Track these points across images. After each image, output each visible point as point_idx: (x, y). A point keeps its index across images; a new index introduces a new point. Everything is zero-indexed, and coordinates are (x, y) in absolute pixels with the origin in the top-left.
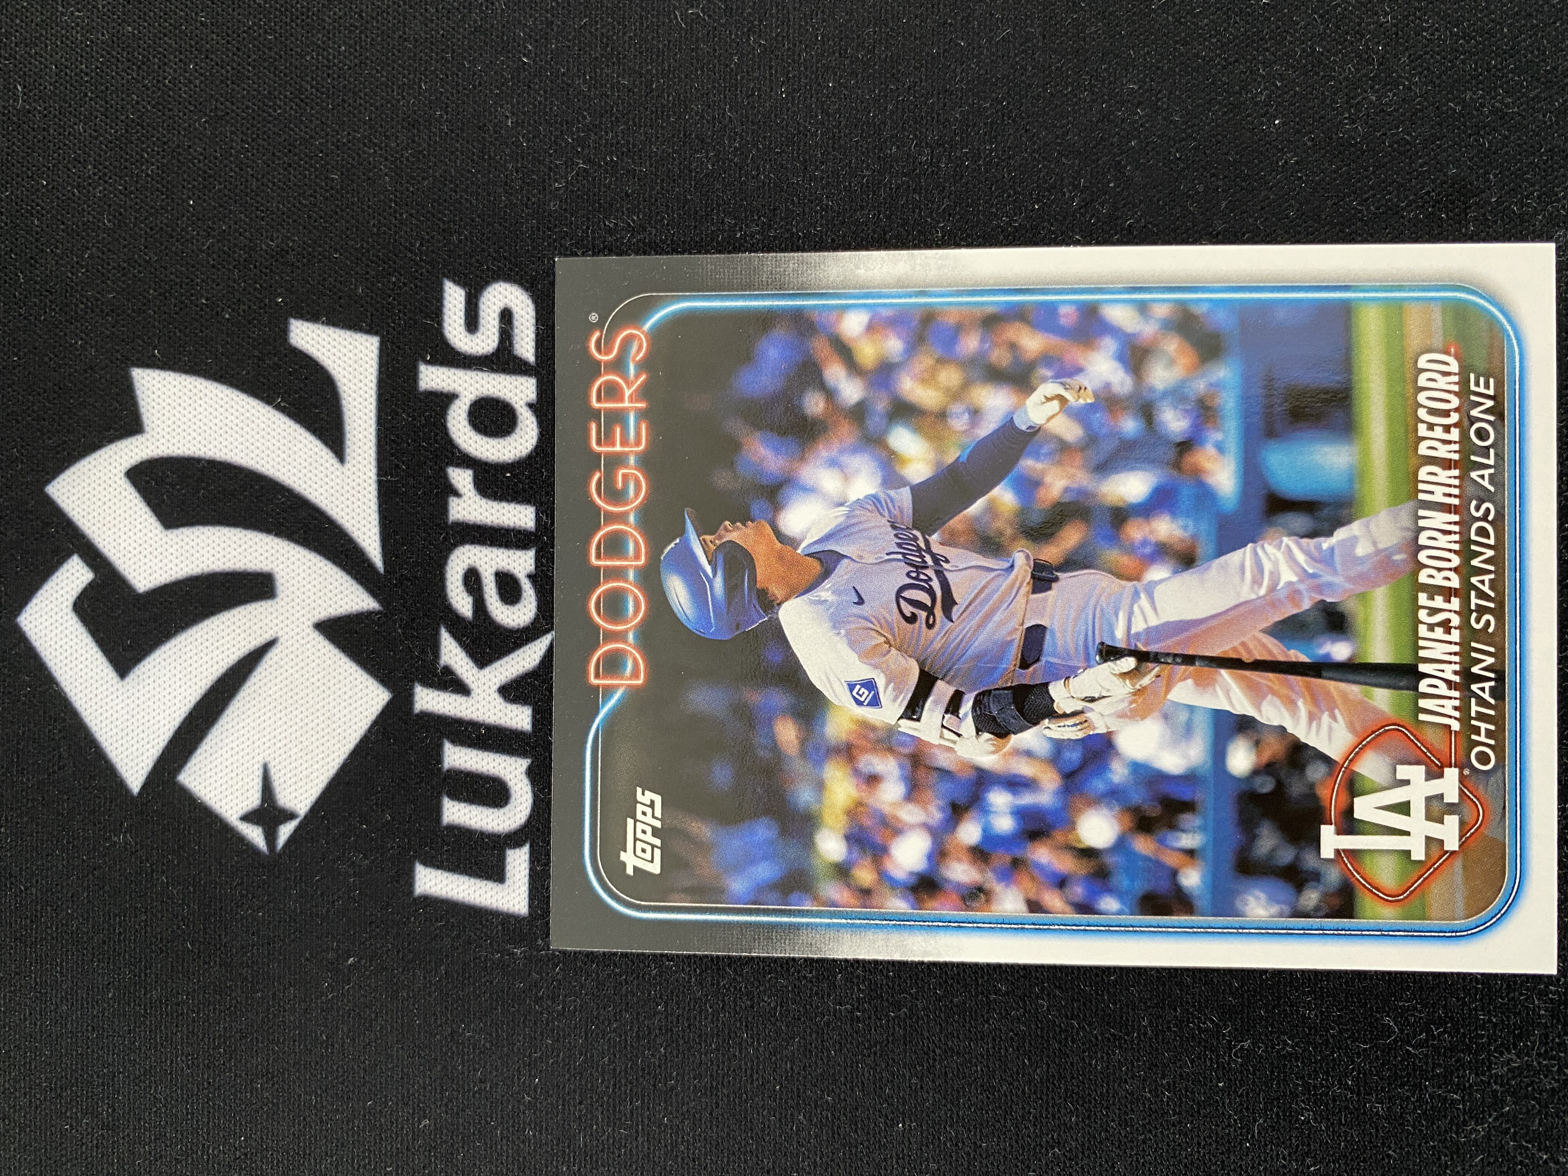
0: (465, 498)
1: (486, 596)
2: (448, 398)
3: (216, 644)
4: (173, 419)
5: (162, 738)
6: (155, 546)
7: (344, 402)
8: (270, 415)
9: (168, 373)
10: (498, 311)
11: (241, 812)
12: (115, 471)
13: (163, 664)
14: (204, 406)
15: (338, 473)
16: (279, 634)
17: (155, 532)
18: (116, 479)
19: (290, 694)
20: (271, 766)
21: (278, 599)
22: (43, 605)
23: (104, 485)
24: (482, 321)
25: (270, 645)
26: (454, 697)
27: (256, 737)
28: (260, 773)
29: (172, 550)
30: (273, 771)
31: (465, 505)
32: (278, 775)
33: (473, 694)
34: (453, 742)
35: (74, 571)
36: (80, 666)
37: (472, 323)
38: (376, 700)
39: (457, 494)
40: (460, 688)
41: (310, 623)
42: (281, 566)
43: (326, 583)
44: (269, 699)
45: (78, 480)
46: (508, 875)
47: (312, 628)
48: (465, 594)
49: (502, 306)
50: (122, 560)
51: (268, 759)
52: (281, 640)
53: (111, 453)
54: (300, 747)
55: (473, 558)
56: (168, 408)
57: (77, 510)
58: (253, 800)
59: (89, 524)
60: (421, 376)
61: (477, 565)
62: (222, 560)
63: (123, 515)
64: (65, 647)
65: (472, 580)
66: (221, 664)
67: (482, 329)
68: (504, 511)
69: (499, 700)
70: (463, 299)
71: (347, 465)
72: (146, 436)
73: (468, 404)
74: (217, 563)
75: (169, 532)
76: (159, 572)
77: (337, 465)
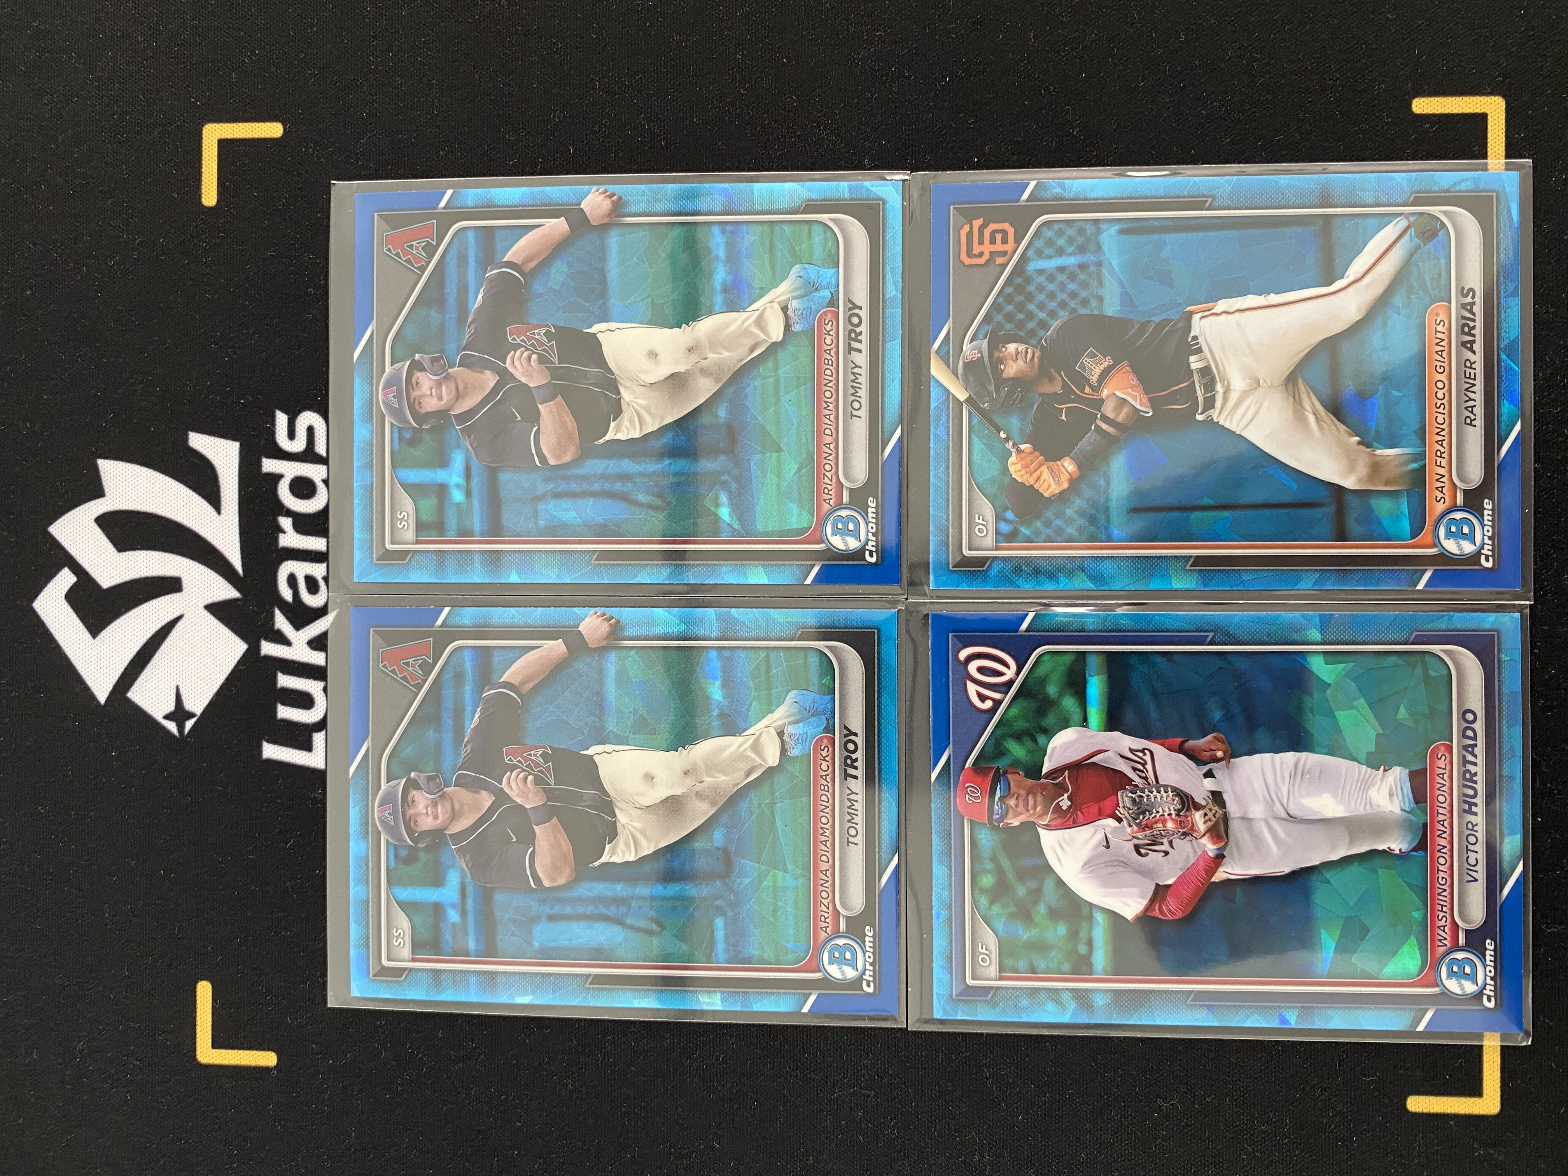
0: (288, 534)
1: (300, 590)
2: (277, 478)
3: (148, 618)
4: (122, 489)
5: (118, 672)
6: (112, 562)
7: (220, 480)
8: (178, 487)
9: (119, 462)
10: (306, 427)
11: (164, 714)
12: (88, 519)
13: (118, 630)
14: (140, 481)
15: (217, 520)
16: (184, 613)
17: (112, 554)
18: (89, 523)
19: (191, 646)
20: (180, 687)
21: (183, 592)
22: (48, 596)
23: (82, 527)
24: (297, 434)
25: (180, 617)
26: (283, 647)
27: (172, 670)
28: (174, 691)
29: (122, 564)
30: (181, 690)
31: (287, 538)
32: (185, 692)
33: (293, 645)
34: (283, 673)
35: (66, 576)
36: (69, 631)
37: (292, 435)
38: (240, 649)
39: (284, 532)
40: (287, 642)
41: (202, 606)
42: (186, 573)
43: (211, 583)
44: (179, 649)
45: (67, 524)
46: (314, 747)
47: (203, 609)
48: (288, 589)
49: (309, 425)
50: (94, 570)
51: (179, 683)
52: (186, 616)
53: (86, 508)
54: (197, 676)
55: (293, 568)
56: (118, 482)
57: (67, 541)
58: (171, 707)
59: (74, 549)
60: (263, 464)
61: (295, 572)
62: (152, 570)
63: (94, 544)
64: (60, 620)
65: (292, 580)
66: (151, 629)
67: (297, 438)
68: (310, 541)
69: (307, 649)
70: (286, 421)
71: (222, 516)
72: (106, 498)
73: (290, 480)
74: (149, 571)
75: (121, 554)
76: (115, 577)
77: (216, 515)
